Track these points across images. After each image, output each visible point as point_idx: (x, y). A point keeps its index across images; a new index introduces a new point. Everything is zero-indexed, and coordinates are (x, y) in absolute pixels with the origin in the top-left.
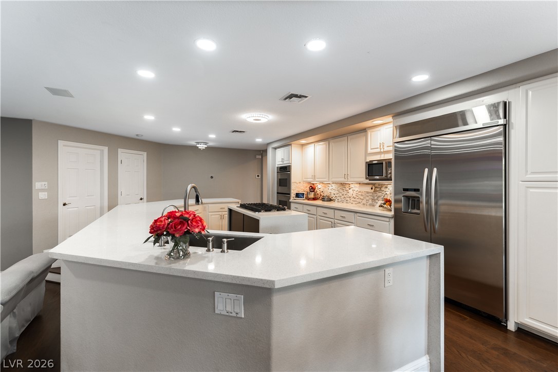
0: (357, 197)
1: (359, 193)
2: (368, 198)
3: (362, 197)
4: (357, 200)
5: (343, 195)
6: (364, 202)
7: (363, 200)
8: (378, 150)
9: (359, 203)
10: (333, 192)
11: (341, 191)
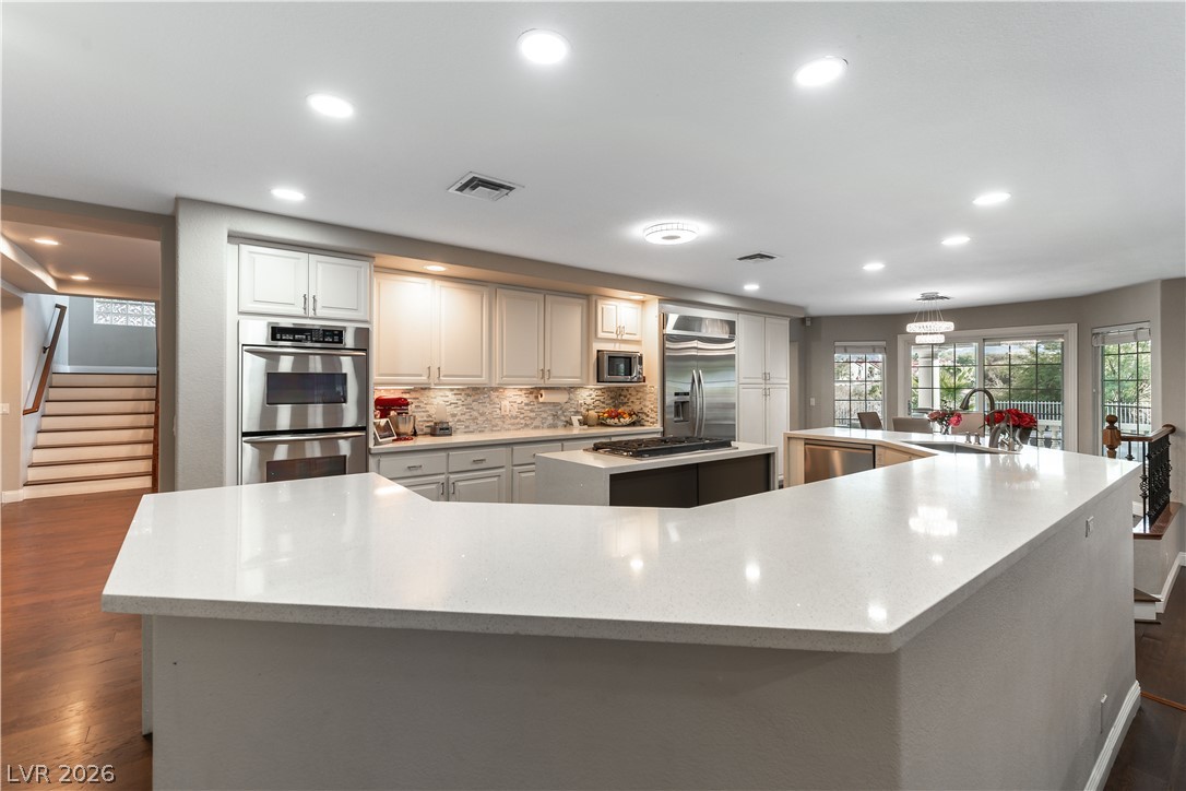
0: (522, 416)
1: (526, 408)
2: (544, 415)
3: (533, 415)
4: (522, 421)
5: (482, 415)
6: (536, 423)
7: (534, 419)
8: (614, 336)
9: (526, 425)
10: (450, 409)
11: (475, 405)
